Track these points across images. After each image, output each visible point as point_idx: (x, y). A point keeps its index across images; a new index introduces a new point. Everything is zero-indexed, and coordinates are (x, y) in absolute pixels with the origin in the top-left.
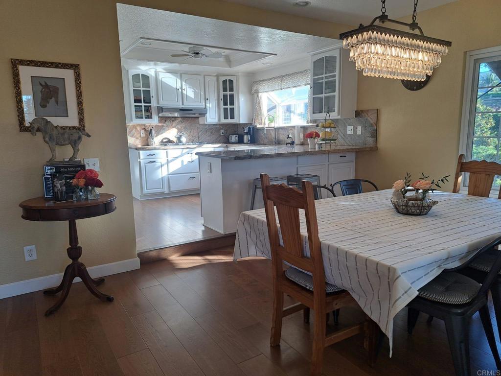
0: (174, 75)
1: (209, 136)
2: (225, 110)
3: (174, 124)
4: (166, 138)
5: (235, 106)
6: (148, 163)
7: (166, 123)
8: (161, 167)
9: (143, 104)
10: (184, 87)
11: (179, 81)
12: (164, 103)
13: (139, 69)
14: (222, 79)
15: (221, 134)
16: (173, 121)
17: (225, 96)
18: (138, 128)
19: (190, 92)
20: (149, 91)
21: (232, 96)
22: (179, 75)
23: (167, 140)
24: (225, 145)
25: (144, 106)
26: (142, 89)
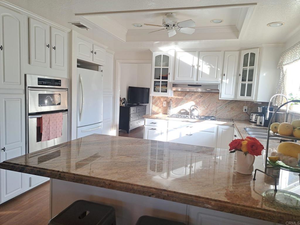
0: (192, 54)
1: (228, 112)
2: (243, 86)
3: (193, 97)
4: (184, 110)
5: (254, 83)
6: (151, 129)
7: (186, 96)
8: (161, 134)
9: (161, 80)
10: (200, 64)
11: (196, 59)
12: (179, 79)
13: (161, 51)
14: (244, 53)
15: (244, 111)
16: (192, 95)
17: (244, 72)
18: (162, 100)
19: (205, 68)
20: (168, 69)
21: (251, 72)
22: (197, 53)
23: (184, 111)
24: (232, 123)
25: (162, 82)
26: (162, 67)
